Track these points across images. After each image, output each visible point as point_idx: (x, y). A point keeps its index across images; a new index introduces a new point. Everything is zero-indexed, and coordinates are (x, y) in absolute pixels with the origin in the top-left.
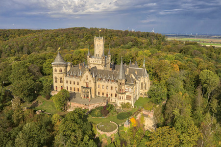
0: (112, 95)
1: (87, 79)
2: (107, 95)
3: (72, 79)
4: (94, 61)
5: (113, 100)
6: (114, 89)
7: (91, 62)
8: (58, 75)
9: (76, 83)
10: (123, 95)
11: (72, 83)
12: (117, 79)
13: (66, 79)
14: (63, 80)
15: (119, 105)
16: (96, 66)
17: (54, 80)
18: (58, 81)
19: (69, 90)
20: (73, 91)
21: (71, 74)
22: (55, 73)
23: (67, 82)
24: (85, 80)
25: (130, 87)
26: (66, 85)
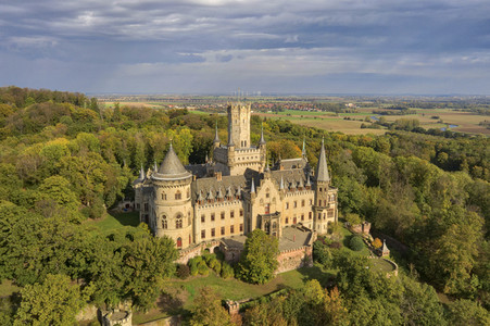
0: (303, 218)
1: (267, 195)
2: (295, 220)
3: (217, 209)
4: (245, 158)
5: (306, 225)
6: (307, 203)
7: (237, 161)
8: (185, 208)
9: (227, 215)
10: (325, 211)
11: (218, 217)
12: (309, 184)
13: (200, 211)
14: (192, 216)
15: (323, 231)
16: (249, 166)
17: (171, 223)
18: (185, 222)
19: (208, 237)
20: (218, 236)
21: (211, 197)
22: (177, 205)
23: (203, 220)
24: (261, 200)
25: (332, 193)
26: (199, 227)
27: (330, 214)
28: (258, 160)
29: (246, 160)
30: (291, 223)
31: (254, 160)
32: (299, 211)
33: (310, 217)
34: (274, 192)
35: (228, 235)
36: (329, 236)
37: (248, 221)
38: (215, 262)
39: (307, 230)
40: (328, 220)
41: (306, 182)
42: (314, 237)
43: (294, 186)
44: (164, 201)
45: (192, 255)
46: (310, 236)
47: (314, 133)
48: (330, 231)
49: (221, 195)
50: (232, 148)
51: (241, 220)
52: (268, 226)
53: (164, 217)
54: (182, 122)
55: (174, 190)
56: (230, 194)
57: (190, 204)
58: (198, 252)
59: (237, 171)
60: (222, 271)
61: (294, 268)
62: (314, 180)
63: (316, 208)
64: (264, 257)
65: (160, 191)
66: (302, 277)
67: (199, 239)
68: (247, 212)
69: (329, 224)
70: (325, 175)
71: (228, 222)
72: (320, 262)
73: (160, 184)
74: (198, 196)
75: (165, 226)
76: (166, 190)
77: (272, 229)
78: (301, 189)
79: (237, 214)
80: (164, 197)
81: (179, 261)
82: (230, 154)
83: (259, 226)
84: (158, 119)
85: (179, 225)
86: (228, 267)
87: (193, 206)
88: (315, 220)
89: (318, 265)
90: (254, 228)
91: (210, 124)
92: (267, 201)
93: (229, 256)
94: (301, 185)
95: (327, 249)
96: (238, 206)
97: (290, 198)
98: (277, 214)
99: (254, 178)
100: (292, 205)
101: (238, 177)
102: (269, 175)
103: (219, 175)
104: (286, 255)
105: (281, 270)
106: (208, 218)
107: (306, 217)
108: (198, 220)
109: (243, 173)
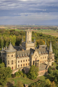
2: (43, 62)
3: (23, 59)
4: (30, 45)
5: (46, 63)
6: (46, 57)
7: (28, 46)
8: (14, 59)
9: (25, 61)
10: (51, 60)
11: (23, 61)
12: (47, 52)
13: (18, 60)
14: (16, 61)
15: (51, 65)
16: (31, 48)
17: (10, 63)
18: (14, 63)
19: (20, 66)
20: (23, 66)
21: (21, 56)
22: (12, 58)
23: (19, 62)
24: (34, 57)
25: (53, 55)
26: (18, 64)
27: (52, 60)
28: (34, 46)
29: (30, 46)
30: (42, 63)
31: (32, 46)
32: (44, 59)
33: (47, 61)
34: (38, 55)
35: (25, 66)
36: (52, 66)
37: (31, 62)
38: (22, 73)
39: (46, 65)
40: (52, 62)
41: (46, 52)
42: (48, 67)
43: (43, 53)
44: (9, 57)
45: (16, 71)
46: (47, 66)
47: (48, 36)
48: (52, 65)
49: (24, 56)
50: (27, 43)
51: (29, 62)
52: (36, 64)
53: (9, 61)
54: (13, 33)
55: (11, 54)
56: (26, 55)
57: (15, 58)
58: (17, 71)
59: (28, 49)
60: (23, 76)
61: (43, 75)
62: (48, 51)
63: (49, 59)
64: (35, 73)
65: (7, 55)
66: (45, 78)
67: (18, 67)
68: (30, 60)
69: (52, 63)
70: (51, 50)
71: (25, 63)
72: (50, 73)
73: (7, 53)
74: (17, 56)
75: (9, 64)
76: (9, 54)
77: (37, 65)
78: (45, 54)
79: (28, 60)
80: (9, 56)
81: (12, 73)
82: (26, 44)
83: (34, 64)
84: (7, 33)
85: (12, 64)
86: (25, 75)
87: (16, 58)
88: (48, 62)
89: (49, 74)
90: (32, 65)
91: (21, 34)
92: (36, 57)
93: (25, 72)
94: (45, 53)
95: (52, 70)
96: (28, 58)
97: (42, 56)
98: (38, 60)
99: (32, 51)
100: (42, 58)
101: (28, 50)
102: (36, 50)
103: (23, 50)
104: (41, 72)
105: (39, 76)
106: (20, 62)
107: (46, 61)
108: (18, 62)
109: (29, 49)
